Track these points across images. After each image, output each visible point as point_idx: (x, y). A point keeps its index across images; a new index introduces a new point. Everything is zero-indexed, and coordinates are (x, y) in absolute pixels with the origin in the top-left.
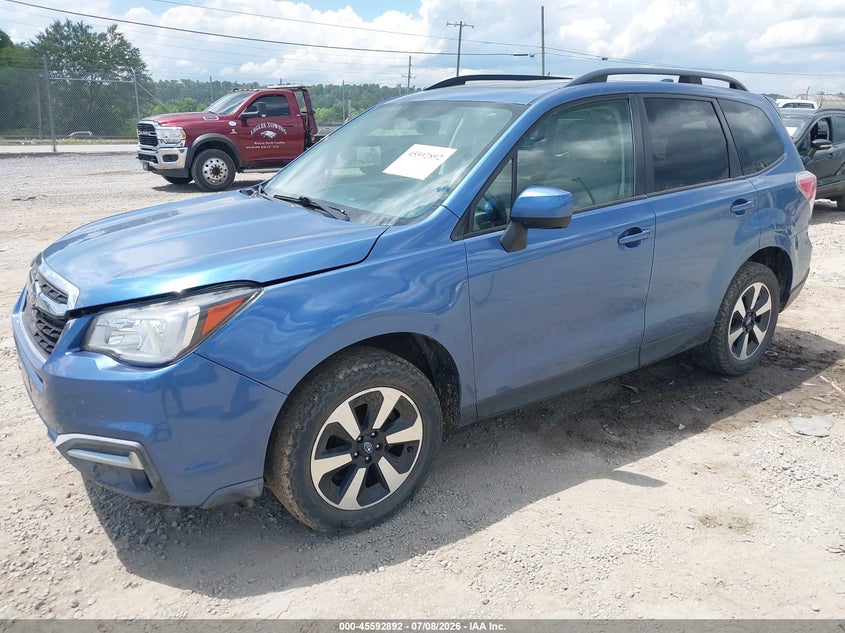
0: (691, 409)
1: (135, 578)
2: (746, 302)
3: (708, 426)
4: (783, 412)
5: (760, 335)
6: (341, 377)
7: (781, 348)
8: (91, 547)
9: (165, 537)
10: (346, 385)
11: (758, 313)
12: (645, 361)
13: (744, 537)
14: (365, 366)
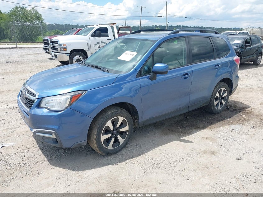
0: (203, 123)
1: (53, 167)
2: (220, 93)
3: (207, 127)
4: (228, 124)
5: (224, 102)
6: (109, 114)
7: (231, 106)
8: (41, 159)
9: (60, 157)
10: (110, 116)
11: (223, 96)
12: (190, 110)
13: (214, 156)
14: (115, 111)
